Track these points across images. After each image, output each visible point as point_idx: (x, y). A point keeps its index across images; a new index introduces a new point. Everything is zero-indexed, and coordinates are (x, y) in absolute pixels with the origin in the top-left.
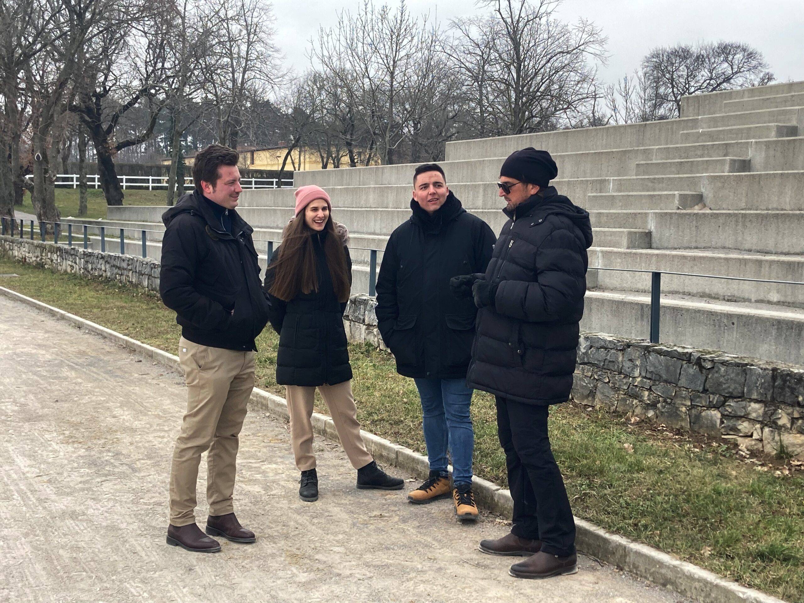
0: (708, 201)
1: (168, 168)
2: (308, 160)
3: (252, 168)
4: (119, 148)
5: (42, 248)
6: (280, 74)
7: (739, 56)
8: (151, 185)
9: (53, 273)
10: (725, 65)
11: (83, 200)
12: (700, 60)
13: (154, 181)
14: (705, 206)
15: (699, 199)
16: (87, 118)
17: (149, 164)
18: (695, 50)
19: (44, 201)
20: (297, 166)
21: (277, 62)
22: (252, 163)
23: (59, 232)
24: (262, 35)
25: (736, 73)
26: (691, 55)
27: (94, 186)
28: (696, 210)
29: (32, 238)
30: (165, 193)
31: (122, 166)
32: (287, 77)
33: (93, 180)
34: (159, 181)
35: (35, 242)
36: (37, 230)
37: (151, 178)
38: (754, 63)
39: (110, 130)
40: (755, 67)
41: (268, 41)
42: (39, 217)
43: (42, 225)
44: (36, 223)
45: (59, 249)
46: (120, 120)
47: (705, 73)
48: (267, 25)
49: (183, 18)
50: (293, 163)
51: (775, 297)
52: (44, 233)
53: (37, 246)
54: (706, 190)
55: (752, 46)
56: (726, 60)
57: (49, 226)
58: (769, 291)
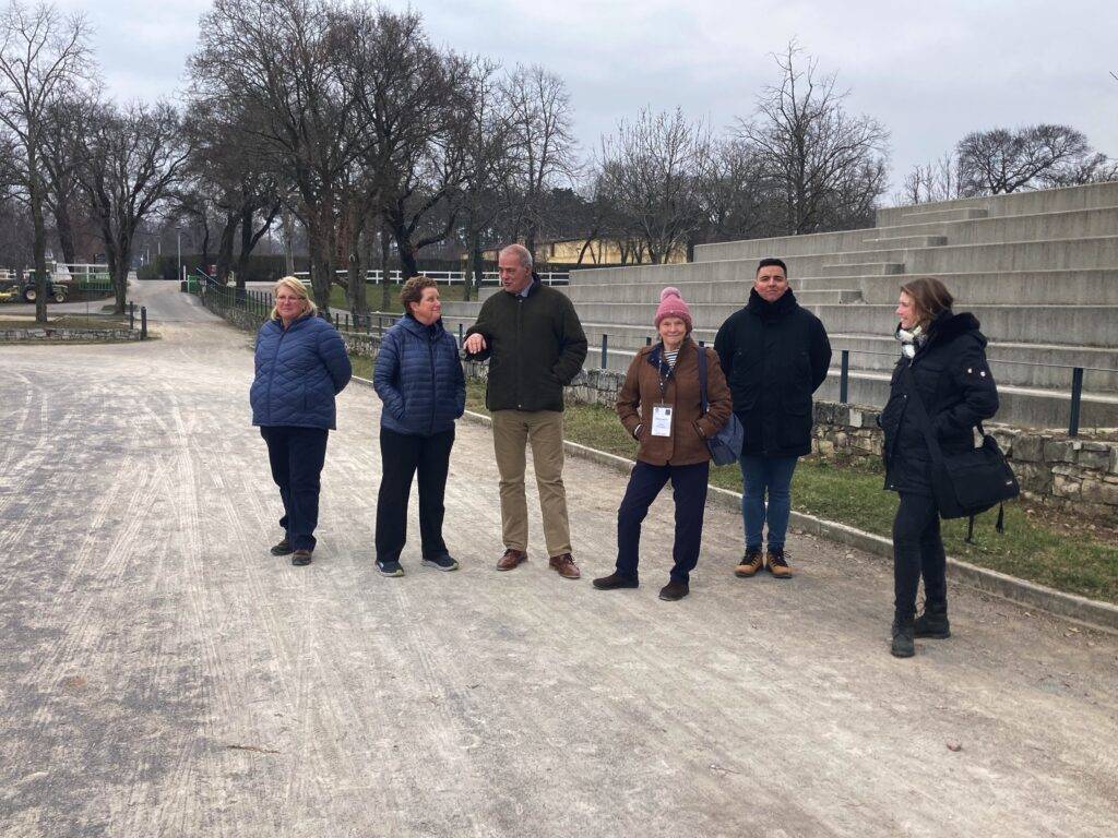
0: (865, 296)
1: (466, 262)
2: (609, 252)
3: (551, 261)
4: (420, 246)
5: (357, 338)
6: (578, 166)
7: (1061, 139)
8: (450, 280)
9: (366, 359)
10: (1047, 149)
11: (386, 295)
12: (1019, 143)
13: (453, 276)
14: (862, 300)
15: (859, 295)
16: (390, 218)
17: (449, 259)
18: (1014, 133)
19: (356, 298)
20: (597, 258)
21: (575, 153)
22: (553, 254)
23: (370, 324)
24: (559, 126)
25: (1058, 157)
26: (1009, 140)
27: (395, 282)
28: (856, 304)
29: (347, 330)
30: (462, 289)
31: (422, 262)
32: (585, 169)
33: (395, 275)
34: (458, 276)
35: (350, 333)
36: (351, 324)
37: (450, 273)
38: (1077, 146)
39: (412, 228)
40: (1079, 151)
41: (568, 133)
42: (353, 312)
43: (355, 318)
44: (350, 318)
45: (371, 339)
46: (423, 218)
47: (1023, 158)
48: (565, 115)
49: (479, 122)
50: (593, 255)
51: (877, 366)
52: (357, 326)
53: (352, 337)
54: (864, 288)
55: (1076, 128)
56: (1047, 144)
57: (361, 320)
58: (874, 361)
